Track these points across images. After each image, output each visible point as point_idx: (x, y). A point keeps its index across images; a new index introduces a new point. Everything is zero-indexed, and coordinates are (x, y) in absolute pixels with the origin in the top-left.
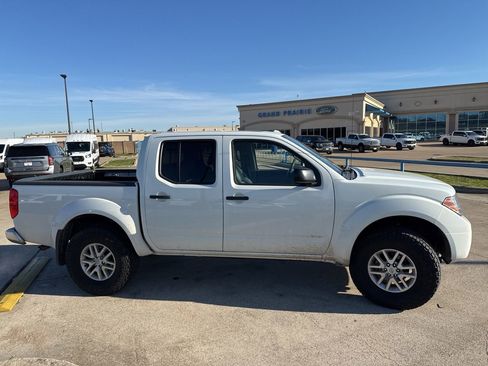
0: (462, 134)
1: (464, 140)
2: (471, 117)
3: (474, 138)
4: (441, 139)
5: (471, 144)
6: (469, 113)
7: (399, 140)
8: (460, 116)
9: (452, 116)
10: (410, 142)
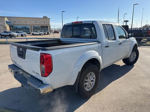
0: (37, 32)
1: (38, 33)
2: (36, 27)
3: (41, 33)
4: (32, 33)
5: (40, 35)
6: (36, 26)
7: (22, 33)
8: (33, 27)
9: (31, 26)
10: (25, 34)
